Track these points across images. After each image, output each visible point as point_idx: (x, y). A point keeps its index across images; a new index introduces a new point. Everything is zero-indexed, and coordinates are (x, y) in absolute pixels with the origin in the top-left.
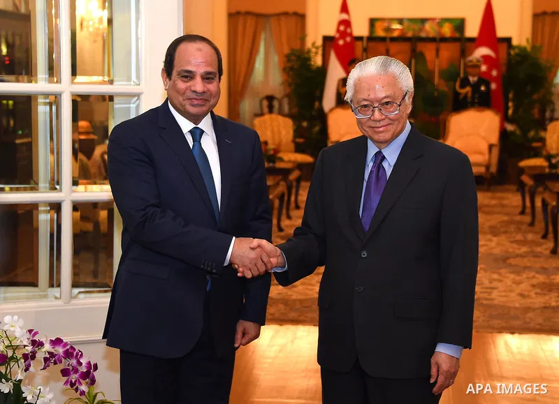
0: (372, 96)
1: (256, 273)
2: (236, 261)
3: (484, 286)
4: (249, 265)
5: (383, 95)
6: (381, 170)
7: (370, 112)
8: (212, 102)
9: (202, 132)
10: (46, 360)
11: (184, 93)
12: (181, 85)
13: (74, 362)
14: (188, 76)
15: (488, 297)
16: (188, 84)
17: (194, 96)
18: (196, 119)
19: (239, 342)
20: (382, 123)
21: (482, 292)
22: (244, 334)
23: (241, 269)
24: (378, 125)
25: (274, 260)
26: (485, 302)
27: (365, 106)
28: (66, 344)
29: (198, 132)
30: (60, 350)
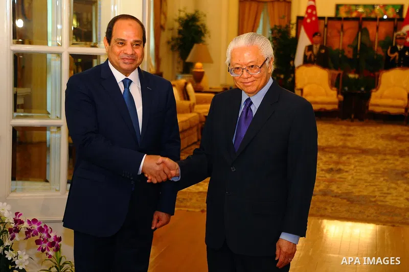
0: (242, 62)
1: (160, 180)
2: (146, 172)
3: (384, 192)
4: (155, 175)
5: (249, 61)
6: (249, 111)
7: (240, 73)
8: (138, 61)
9: (131, 81)
10: (27, 233)
11: (119, 55)
12: (117, 49)
13: (45, 235)
14: (123, 43)
15: (384, 200)
16: (122, 49)
17: (126, 56)
18: (126, 72)
19: (155, 226)
20: (249, 80)
21: (380, 196)
22: (158, 221)
23: (149, 178)
24: (246, 81)
25: (173, 172)
26: (379, 203)
27: (238, 68)
28: (39, 224)
29: (128, 81)
30: (35, 227)
